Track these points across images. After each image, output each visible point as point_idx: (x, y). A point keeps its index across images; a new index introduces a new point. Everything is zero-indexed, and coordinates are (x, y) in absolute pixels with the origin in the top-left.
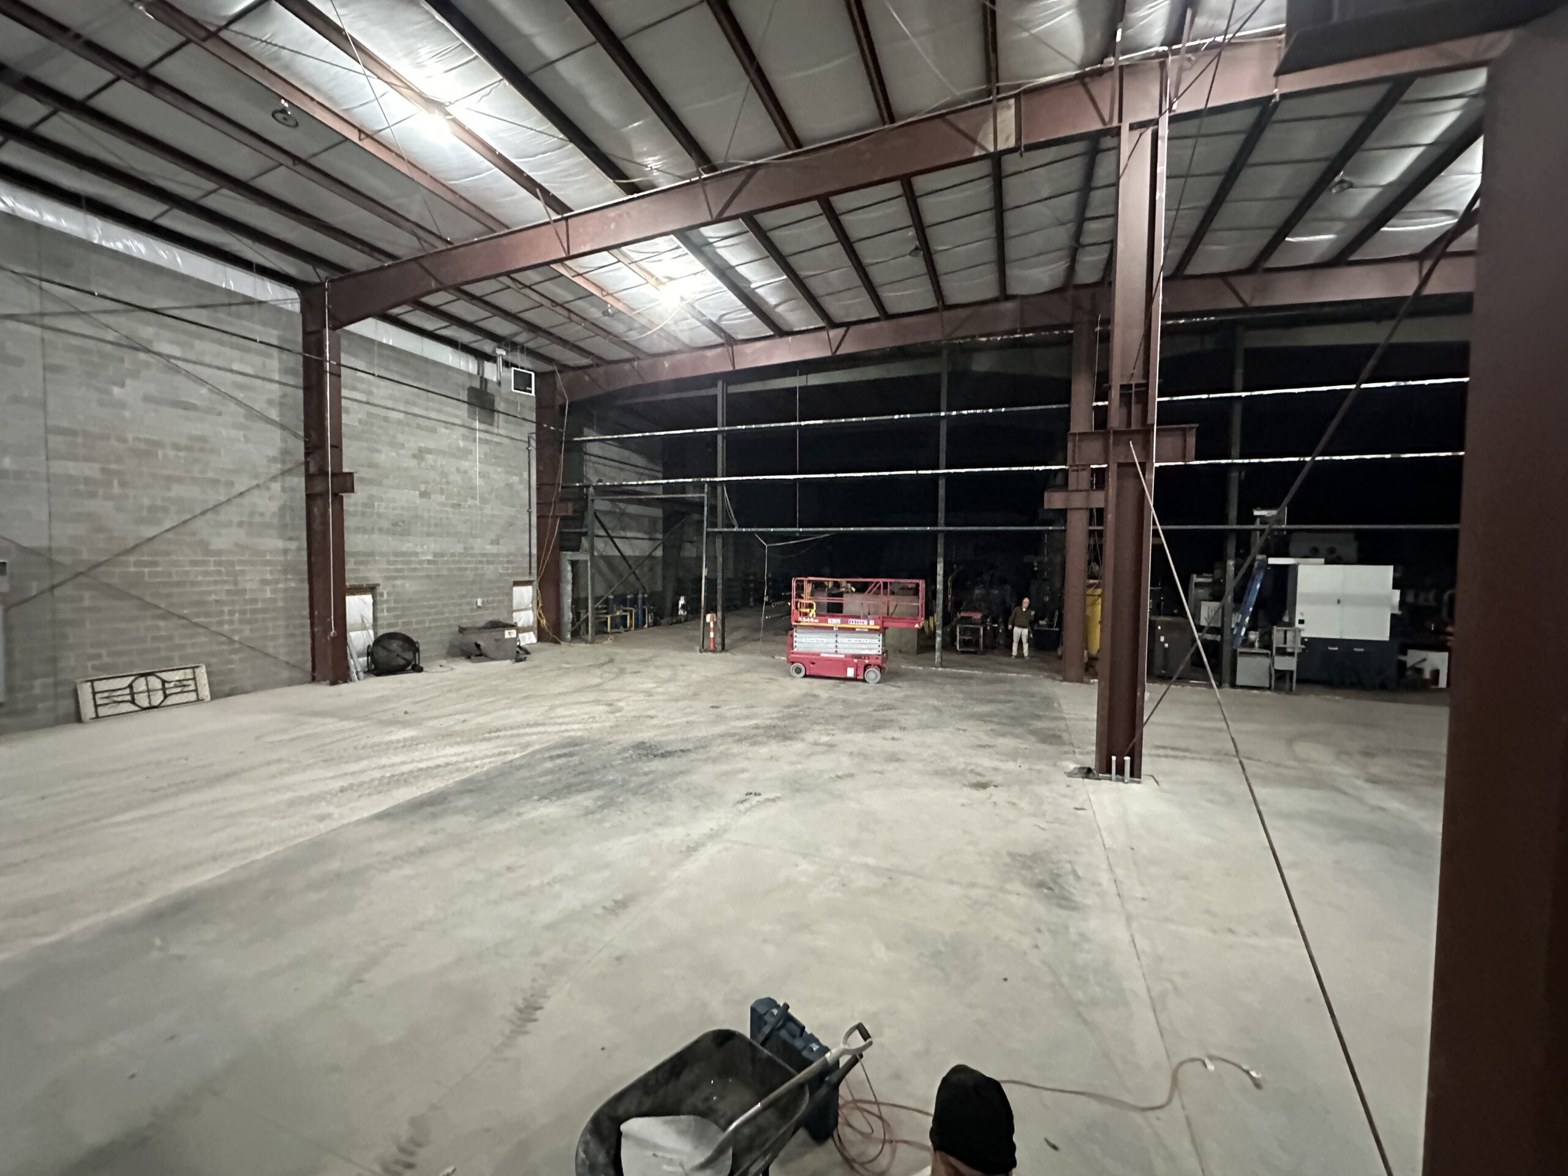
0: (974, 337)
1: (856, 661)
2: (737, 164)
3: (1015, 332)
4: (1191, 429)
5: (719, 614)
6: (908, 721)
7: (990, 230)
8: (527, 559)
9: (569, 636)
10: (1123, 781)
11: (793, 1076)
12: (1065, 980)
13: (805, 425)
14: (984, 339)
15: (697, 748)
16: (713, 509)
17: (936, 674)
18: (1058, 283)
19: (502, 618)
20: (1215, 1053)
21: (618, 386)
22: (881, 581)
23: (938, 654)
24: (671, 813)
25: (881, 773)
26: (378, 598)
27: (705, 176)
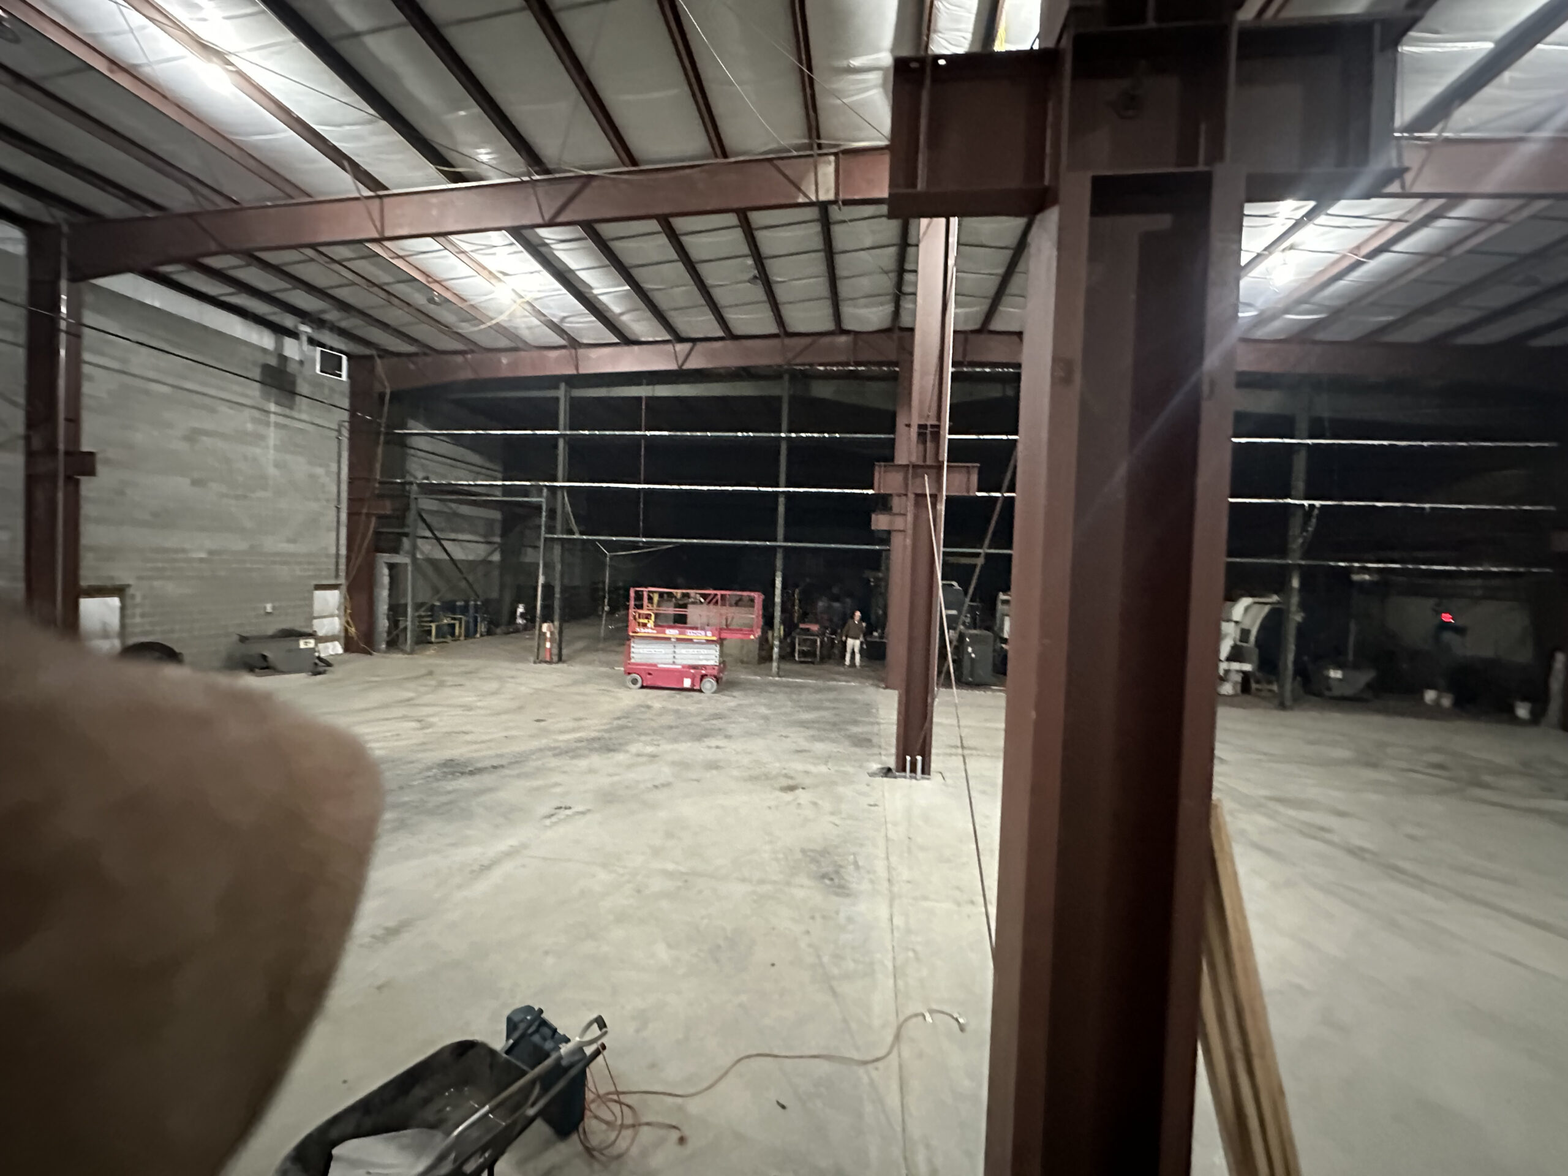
0: (811, 365)
1: (692, 671)
2: (570, 171)
3: (848, 364)
4: (973, 467)
5: (557, 623)
6: (732, 729)
7: (821, 267)
8: (334, 560)
9: (384, 646)
10: (915, 778)
11: (524, 1073)
12: (826, 959)
13: (651, 436)
14: (821, 368)
15: (511, 763)
16: (552, 513)
17: (774, 684)
18: (886, 324)
19: (298, 625)
20: (935, 1007)
21: (449, 378)
22: (719, 593)
23: (775, 664)
24: (469, 832)
25: (698, 781)
26: (128, 602)
27: (537, 177)
